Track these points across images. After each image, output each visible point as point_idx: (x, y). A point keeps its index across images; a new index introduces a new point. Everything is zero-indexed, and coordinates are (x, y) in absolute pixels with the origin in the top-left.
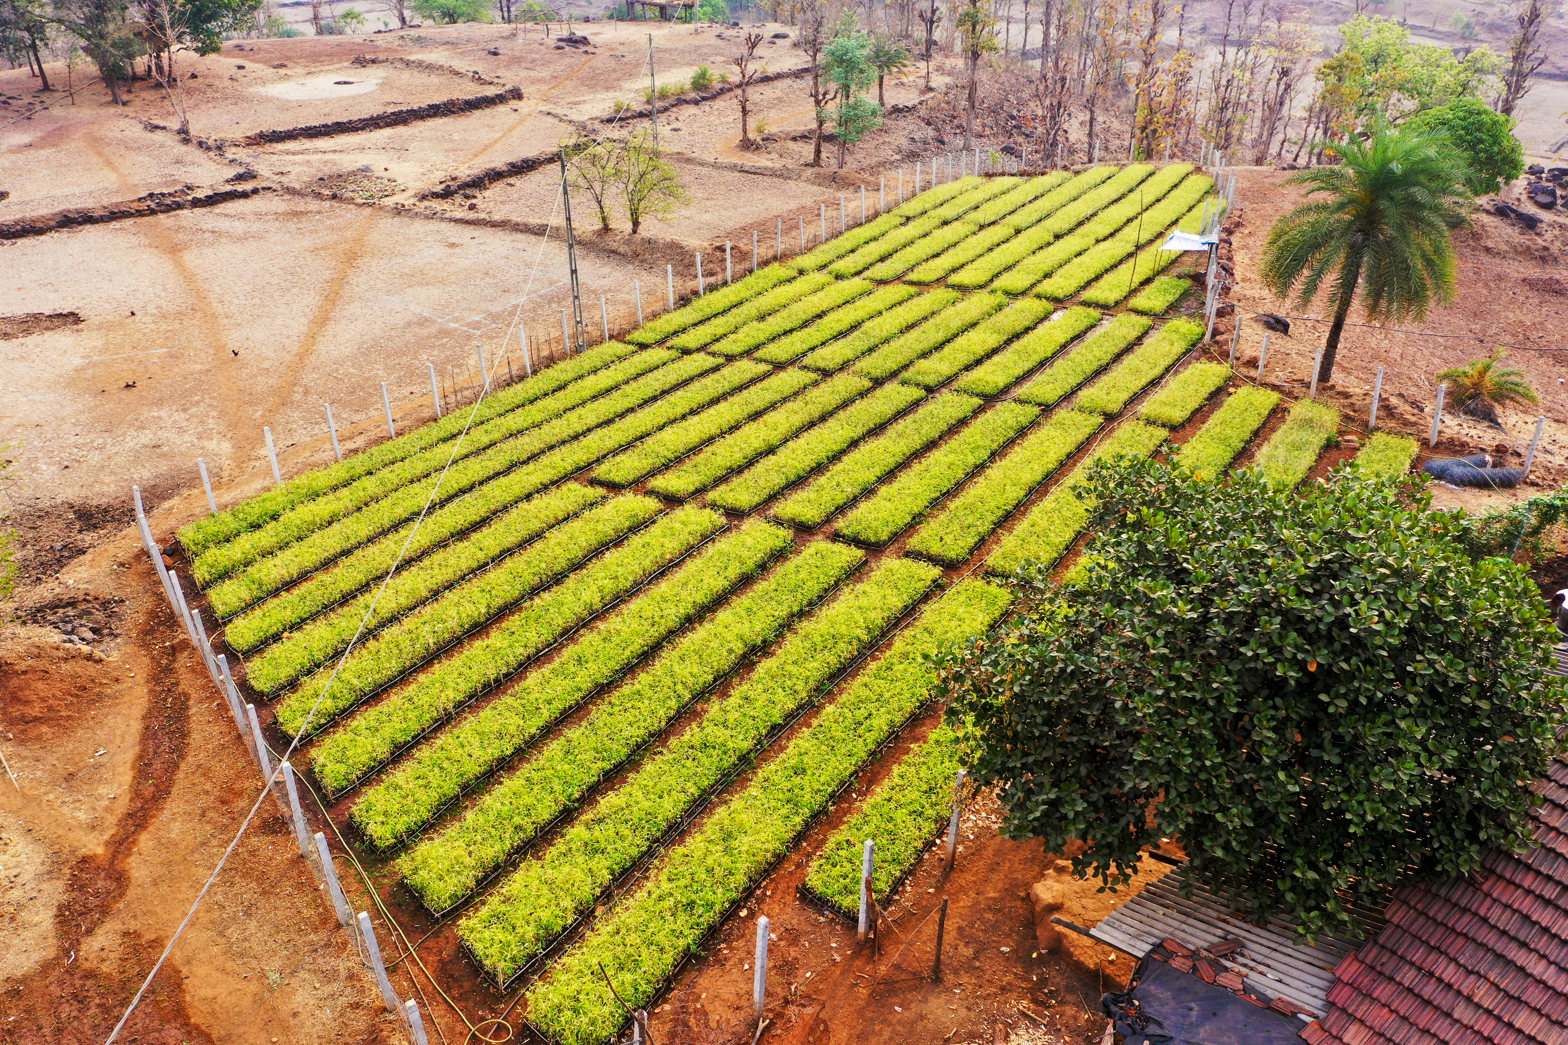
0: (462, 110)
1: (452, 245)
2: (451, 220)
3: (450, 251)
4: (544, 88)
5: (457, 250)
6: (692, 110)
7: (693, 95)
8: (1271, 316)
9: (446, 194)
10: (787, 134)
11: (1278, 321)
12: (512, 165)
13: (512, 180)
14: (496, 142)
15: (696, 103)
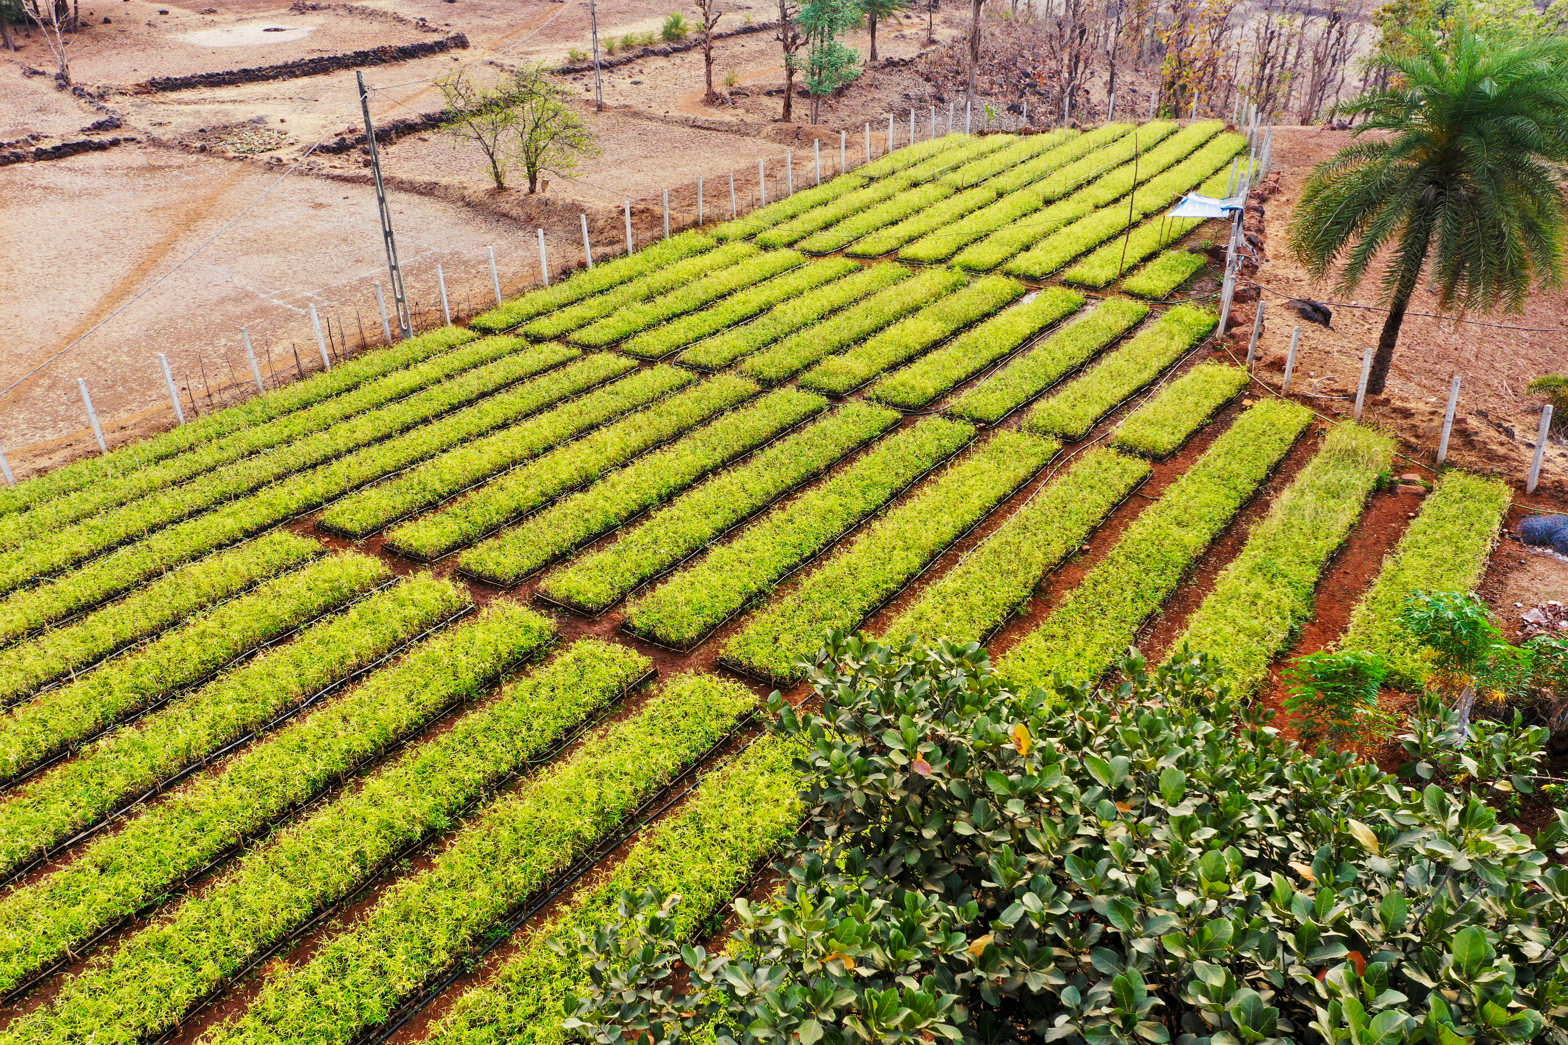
0: (395, 59)
1: (318, 206)
2: (328, 177)
3: (312, 212)
4: (496, 36)
5: (322, 212)
6: (660, 62)
7: (663, 46)
8: (1308, 302)
9: (340, 148)
10: (761, 88)
11: (1316, 308)
12: (428, 117)
13: (425, 135)
14: (421, 93)
15: (666, 54)
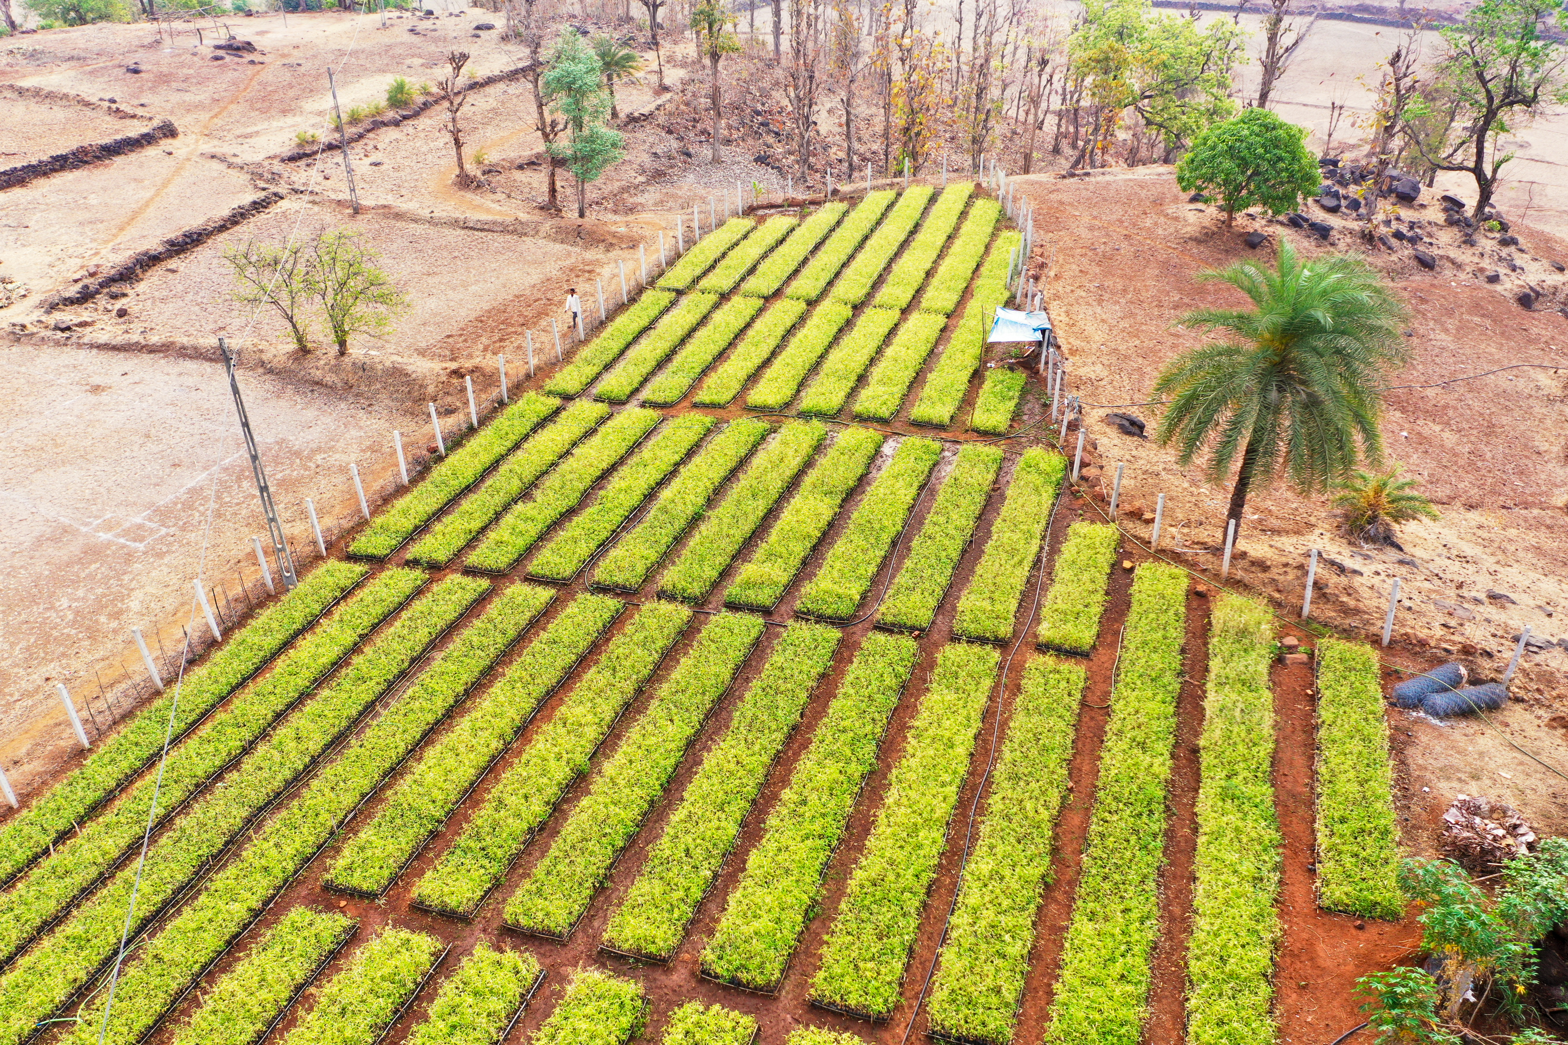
0: (98, 158)
1: (96, 389)
2: (92, 346)
3: (93, 399)
4: (204, 116)
5: (104, 397)
6: (391, 133)
7: (391, 114)
8: (1123, 417)
9: (85, 297)
10: (512, 162)
11: (1133, 423)
12: (171, 243)
13: (173, 263)
14: (147, 204)
15: (396, 124)
